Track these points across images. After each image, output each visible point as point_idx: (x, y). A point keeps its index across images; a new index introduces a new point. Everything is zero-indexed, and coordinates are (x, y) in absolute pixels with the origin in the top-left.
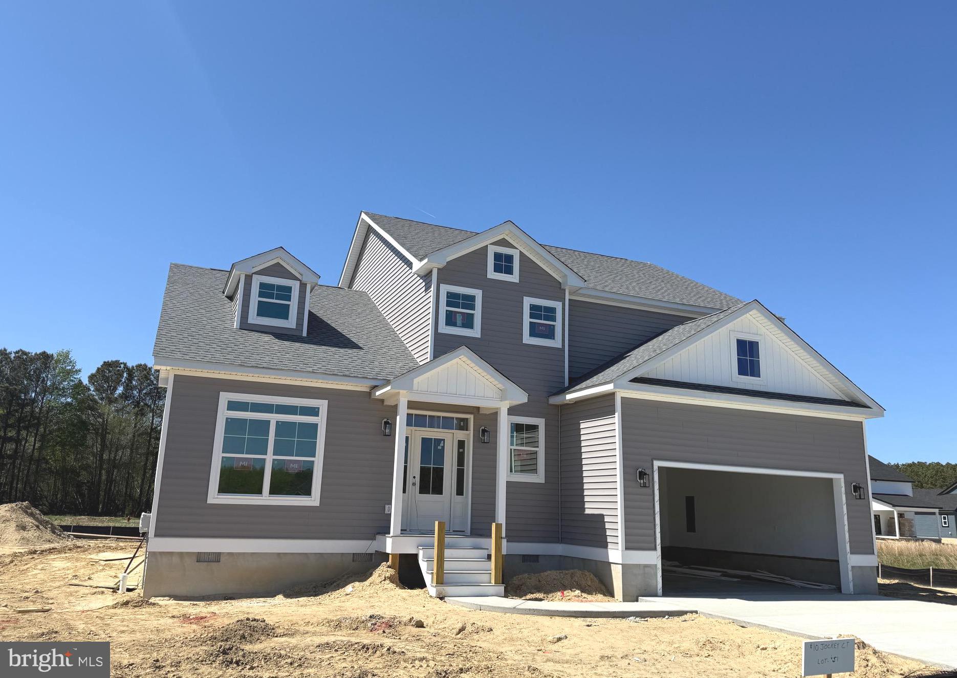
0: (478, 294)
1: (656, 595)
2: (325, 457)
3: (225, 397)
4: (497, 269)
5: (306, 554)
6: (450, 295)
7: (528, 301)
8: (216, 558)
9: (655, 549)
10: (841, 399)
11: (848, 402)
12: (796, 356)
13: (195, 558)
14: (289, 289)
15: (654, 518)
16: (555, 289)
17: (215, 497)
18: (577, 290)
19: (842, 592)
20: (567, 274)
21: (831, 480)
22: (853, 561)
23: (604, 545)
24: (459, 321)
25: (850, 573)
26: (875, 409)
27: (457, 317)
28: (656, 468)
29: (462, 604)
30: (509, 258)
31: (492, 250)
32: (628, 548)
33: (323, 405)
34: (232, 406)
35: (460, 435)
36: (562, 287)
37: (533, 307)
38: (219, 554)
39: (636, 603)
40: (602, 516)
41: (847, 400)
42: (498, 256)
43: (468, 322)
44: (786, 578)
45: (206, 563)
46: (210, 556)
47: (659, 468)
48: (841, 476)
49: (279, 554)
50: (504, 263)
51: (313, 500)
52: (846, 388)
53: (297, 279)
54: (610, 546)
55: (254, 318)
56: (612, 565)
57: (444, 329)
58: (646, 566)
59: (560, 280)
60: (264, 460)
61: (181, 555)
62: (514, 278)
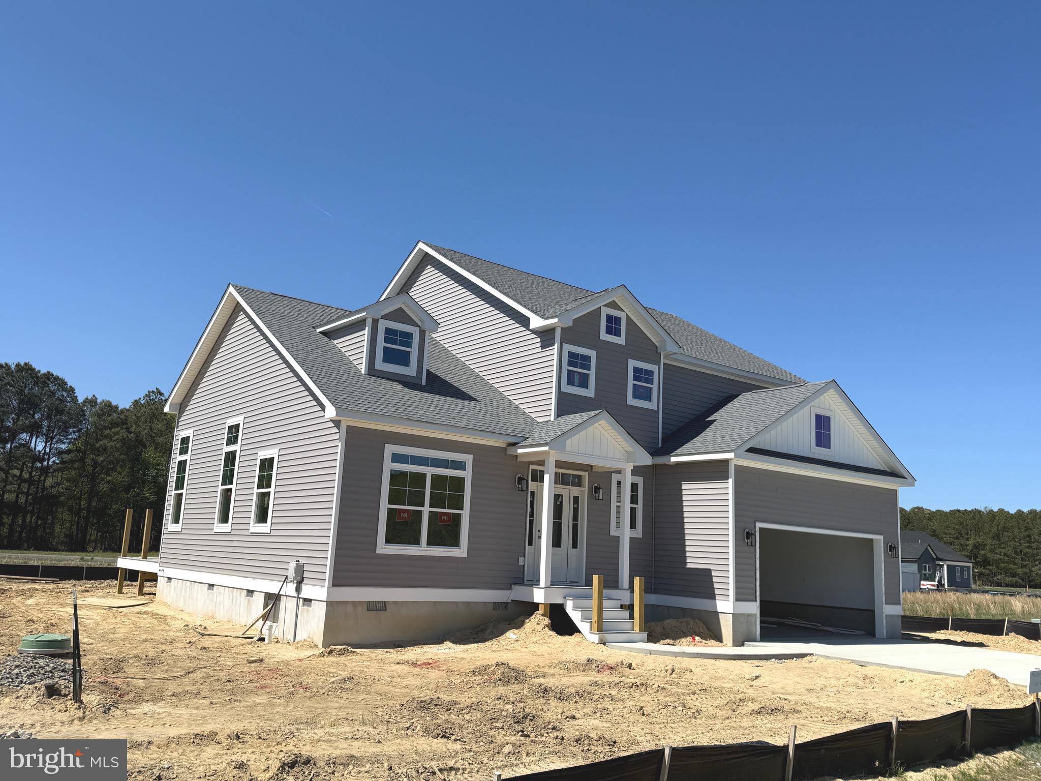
0: (592, 354)
1: (755, 641)
2: (472, 510)
3: (390, 449)
4: (609, 331)
5: (456, 602)
6: (572, 355)
7: (632, 364)
8: (382, 606)
9: (756, 600)
10: (883, 469)
11: (888, 472)
12: (855, 430)
13: (365, 607)
14: (409, 336)
15: (755, 573)
16: (651, 352)
17: (383, 548)
18: (670, 355)
19: (876, 636)
20: (666, 340)
21: (871, 540)
22: (888, 611)
23: (712, 596)
24: (577, 382)
25: (884, 621)
26: (910, 479)
27: (575, 376)
28: (757, 529)
29: (629, 649)
30: (618, 321)
31: (605, 311)
32: (737, 599)
33: (468, 459)
34: (396, 458)
35: (575, 491)
36: (658, 351)
37: (636, 370)
38: (386, 602)
39: (742, 647)
40: (710, 570)
41: (888, 470)
42: (609, 318)
43: (584, 383)
44: (819, 625)
45: (375, 612)
46: (378, 605)
47: (760, 529)
48: (881, 537)
49: (434, 602)
50: (613, 325)
51: (461, 552)
52: (890, 461)
53: (418, 326)
54: (717, 597)
55: (380, 365)
56: (720, 614)
57: (567, 389)
58: (749, 615)
59: (657, 344)
60: (420, 512)
61: (354, 603)
62: (621, 340)
